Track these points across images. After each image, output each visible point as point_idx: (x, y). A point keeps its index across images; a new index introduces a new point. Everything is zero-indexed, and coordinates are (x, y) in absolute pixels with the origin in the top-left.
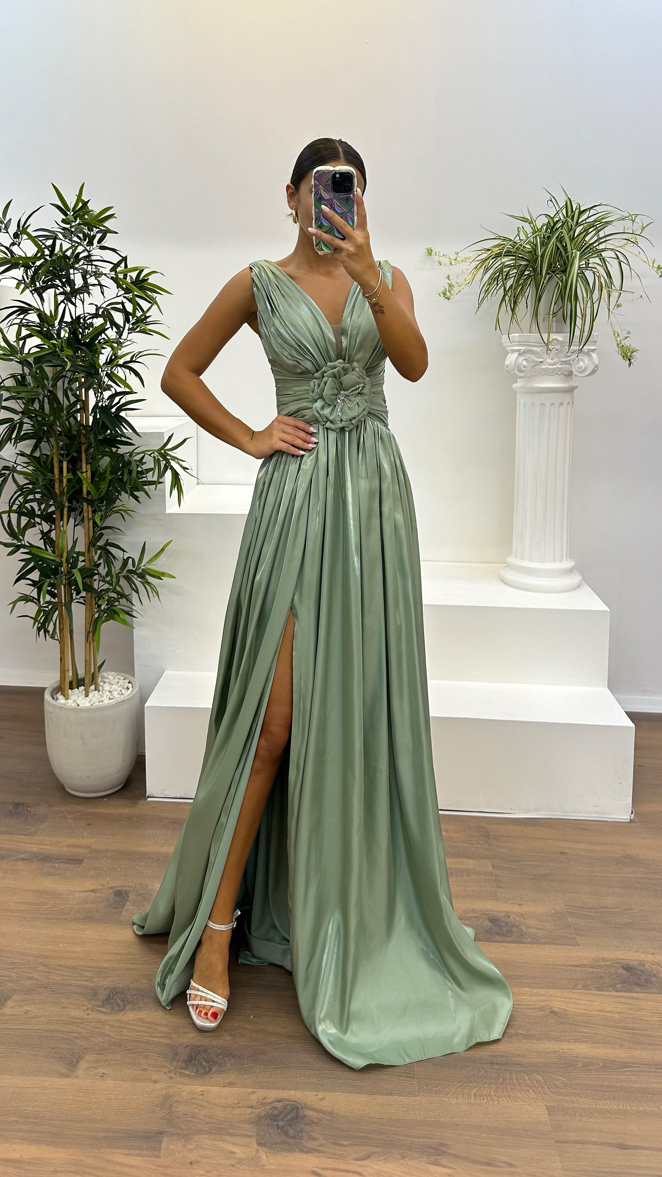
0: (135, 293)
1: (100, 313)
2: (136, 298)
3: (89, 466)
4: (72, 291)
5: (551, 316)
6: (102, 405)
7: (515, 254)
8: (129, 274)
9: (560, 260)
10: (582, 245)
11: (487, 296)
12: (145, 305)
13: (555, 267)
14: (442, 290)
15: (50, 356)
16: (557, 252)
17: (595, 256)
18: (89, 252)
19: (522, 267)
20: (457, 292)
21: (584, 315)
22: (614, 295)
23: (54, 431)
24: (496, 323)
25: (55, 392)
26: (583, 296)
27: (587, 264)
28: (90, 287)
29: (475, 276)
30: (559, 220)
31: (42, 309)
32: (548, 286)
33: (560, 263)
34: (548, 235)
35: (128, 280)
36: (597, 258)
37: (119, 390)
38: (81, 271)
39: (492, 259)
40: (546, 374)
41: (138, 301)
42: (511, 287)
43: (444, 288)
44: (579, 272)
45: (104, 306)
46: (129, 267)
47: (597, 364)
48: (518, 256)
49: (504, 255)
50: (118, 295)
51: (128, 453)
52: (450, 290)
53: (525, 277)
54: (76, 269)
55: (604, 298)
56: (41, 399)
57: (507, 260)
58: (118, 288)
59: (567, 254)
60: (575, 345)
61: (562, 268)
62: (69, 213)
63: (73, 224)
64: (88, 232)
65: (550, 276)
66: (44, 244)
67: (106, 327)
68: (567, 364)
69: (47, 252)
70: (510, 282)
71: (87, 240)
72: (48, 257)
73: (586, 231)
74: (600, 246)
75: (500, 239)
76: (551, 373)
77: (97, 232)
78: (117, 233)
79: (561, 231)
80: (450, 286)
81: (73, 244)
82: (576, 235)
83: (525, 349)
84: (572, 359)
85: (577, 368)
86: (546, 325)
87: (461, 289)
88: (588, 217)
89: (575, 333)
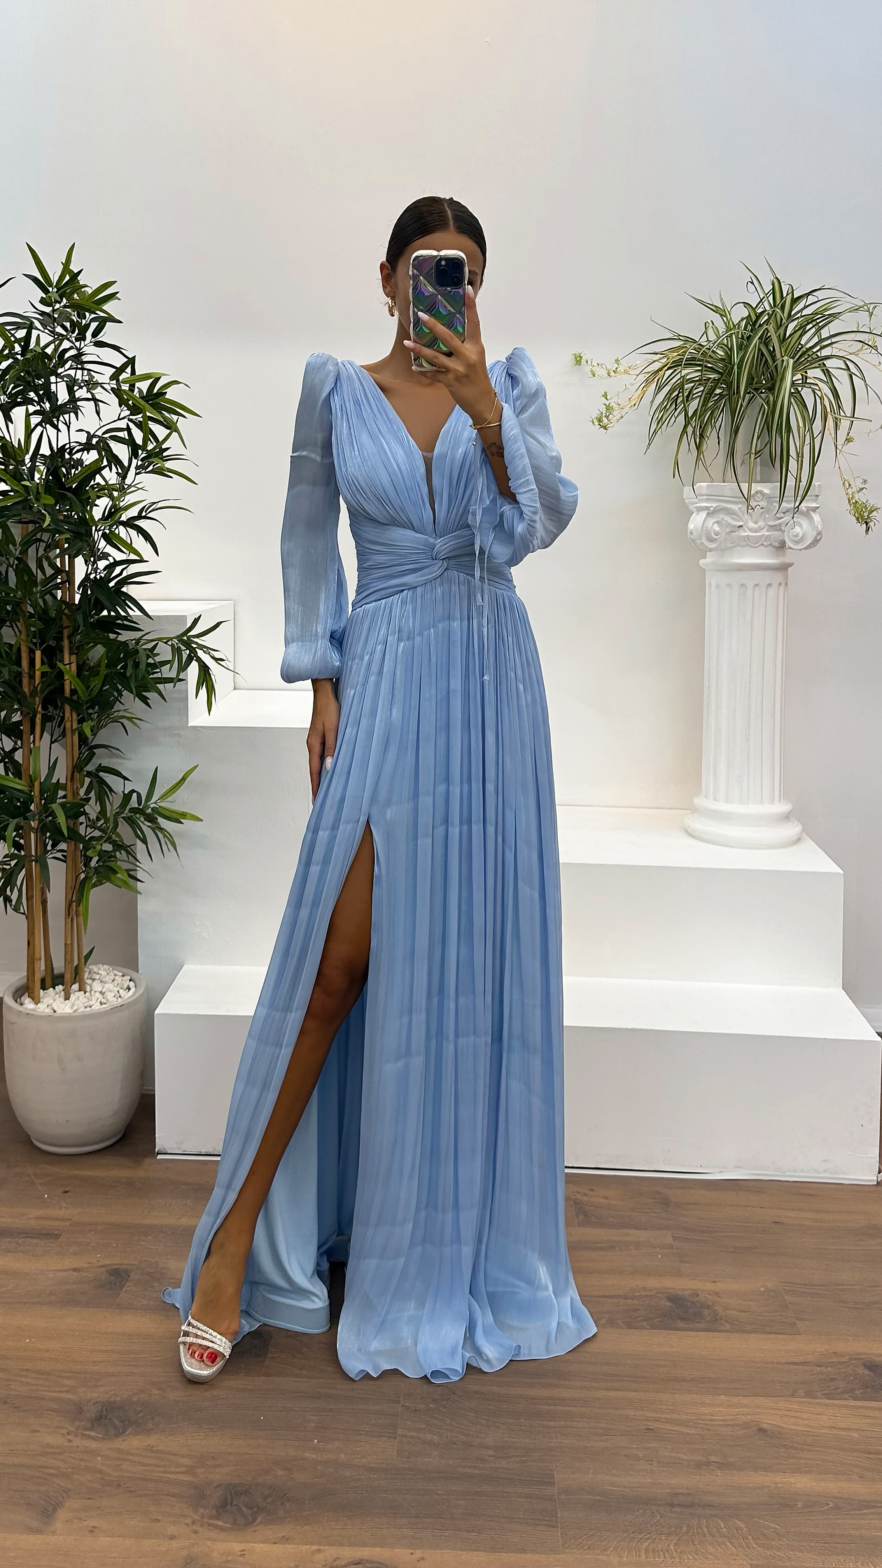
0: (148, 414)
1: (94, 444)
2: (149, 422)
3: (74, 655)
4: (52, 408)
5: (753, 457)
6: (95, 577)
7: (702, 363)
8: (137, 385)
9: (765, 372)
10: (797, 348)
11: (661, 426)
12: (160, 432)
13: (758, 382)
14: (595, 414)
15: (20, 507)
16: (761, 360)
17: (816, 365)
18: (79, 350)
19: (712, 382)
20: (618, 417)
21: (800, 456)
22: (845, 424)
23: (22, 611)
25: (24, 559)
26: (798, 426)
27: (805, 378)
28: (79, 403)
29: (643, 396)
30: (764, 312)
31: (8, 438)
32: (748, 411)
33: (766, 376)
34: (748, 333)
35: (136, 393)
36: (818, 370)
37: (120, 556)
38: (65, 379)
39: (669, 368)
40: (746, 544)
41: (152, 427)
42: (696, 411)
43: (599, 411)
44: (793, 391)
45: (99, 433)
46: (137, 374)
48: (706, 366)
49: (685, 364)
50: (120, 417)
51: (133, 640)
52: (607, 414)
53: (716, 398)
54: (57, 375)
55: (829, 430)
56: (4, 571)
57: (691, 373)
58: (120, 406)
59: (775, 364)
60: (787, 501)
61: (768, 385)
62: (50, 289)
63: (57, 306)
64: (78, 319)
65: (752, 395)
66: (13, 335)
67: (102, 465)
68: (777, 530)
69: (18, 348)
70: (693, 406)
71: (77, 331)
72: (19, 357)
73: (802, 329)
74: (822, 351)
75: (679, 339)
76: (754, 544)
77: (93, 320)
78: (121, 322)
79: (766, 329)
80: (606, 408)
81: (56, 337)
82: (787, 336)
83: (717, 507)
84: (784, 522)
85: (791, 537)
86: (746, 466)
87: (623, 413)
88: (805, 307)
89: (788, 482)
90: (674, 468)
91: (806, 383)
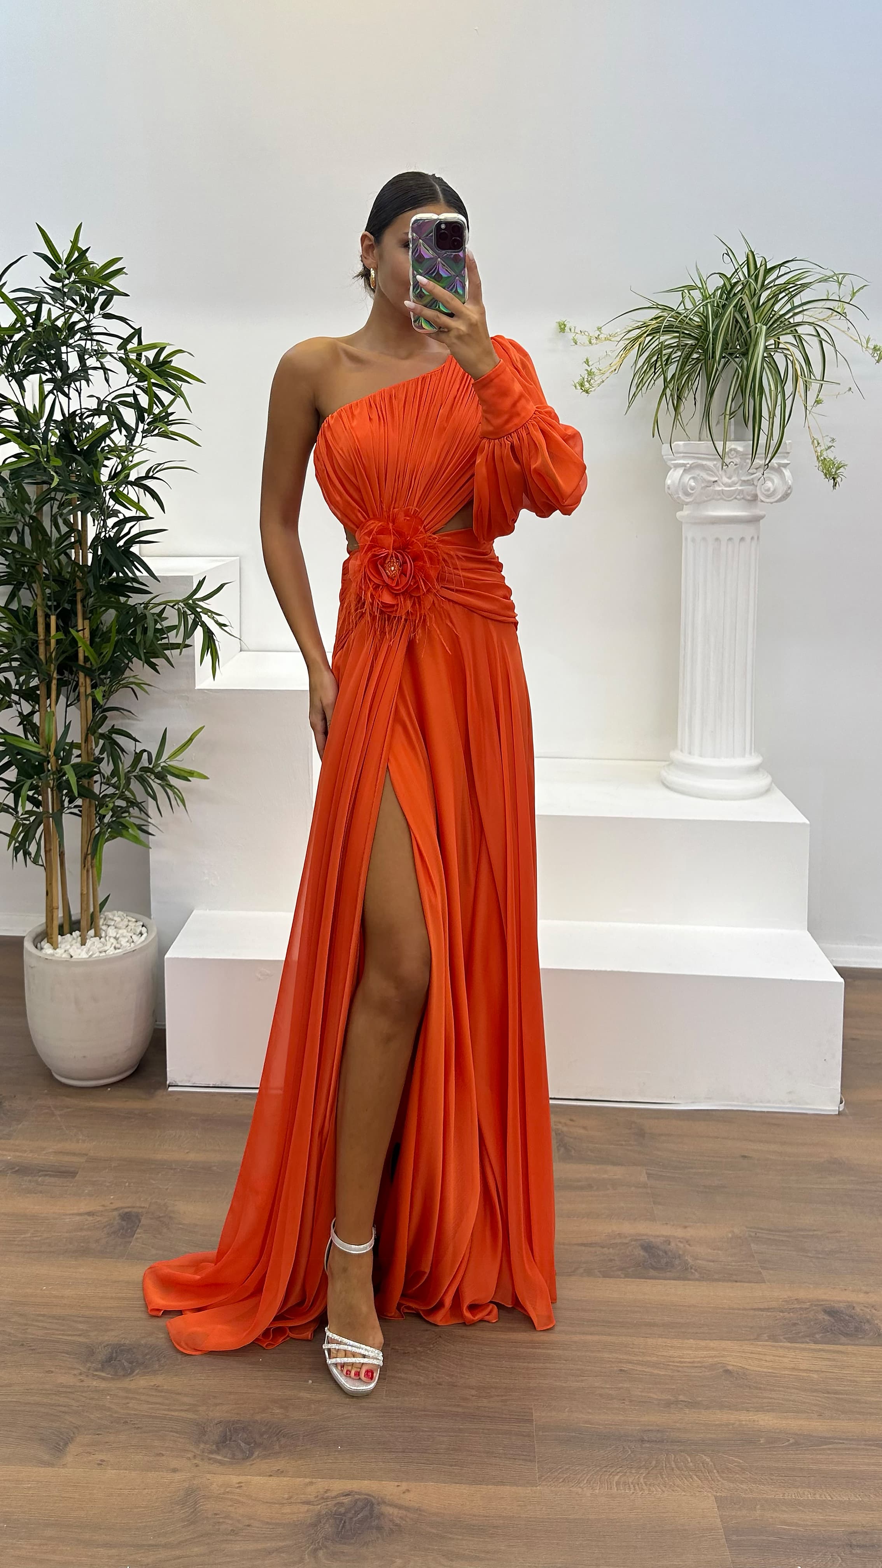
0: (153, 381)
1: (104, 409)
2: (154, 388)
3: (87, 622)
4: (63, 377)
5: (727, 417)
6: (105, 536)
7: (679, 330)
8: (144, 354)
9: (739, 338)
10: (769, 316)
11: (640, 390)
12: (166, 397)
13: (733, 347)
14: (578, 379)
15: (32, 469)
16: (736, 327)
17: (788, 331)
18: (88, 321)
19: (689, 348)
20: (598, 382)
21: (772, 416)
22: (815, 386)
23: (38, 573)
25: (39, 519)
26: (770, 389)
27: (777, 343)
28: (90, 372)
29: (625, 359)
30: (738, 282)
31: (22, 404)
32: (723, 375)
33: (740, 341)
34: (723, 302)
35: (143, 362)
36: (791, 336)
37: (129, 515)
38: (76, 349)
39: (647, 336)
40: (722, 498)
41: (156, 392)
42: (673, 377)
43: (581, 376)
44: (765, 355)
45: (109, 399)
46: (143, 344)
47: (790, 482)
48: (683, 333)
49: (663, 331)
50: (129, 384)
51: (143, 604)
52: (589, 379)
53: (693, 362)
54: (70, 346)
55: (799, 392)
56: (20, 529)
57: (668, 339)
58: (128, 374)
59: (749, 330)
60: (760, 459)
61: (742, 350)
62: (60, 266)
63: (67, 282)
64: (87, 293)
65: (727, 360)
66: (25, 309)
67: (112, 429)
68: (750, 485)
69: (29, 321)
70: (672, 369)
71: (86, 305)
72: (30, 329)
73: (775, 298)
74: (796, 317)
75: (658, 308)
76: (728, 498)
77: (101, 294)
78: (128, 295)
79: (741, 298)
80: (589, 375)
81: (66, 310)
82: (761, 303)
83: (692, 464)
84: (757, 477)
85: (763, 491)
86: (721, 425)
87: (604, 377)
88: (778, 277)
89: (759, 442)
90: (654, 427)
91: (778, 348)
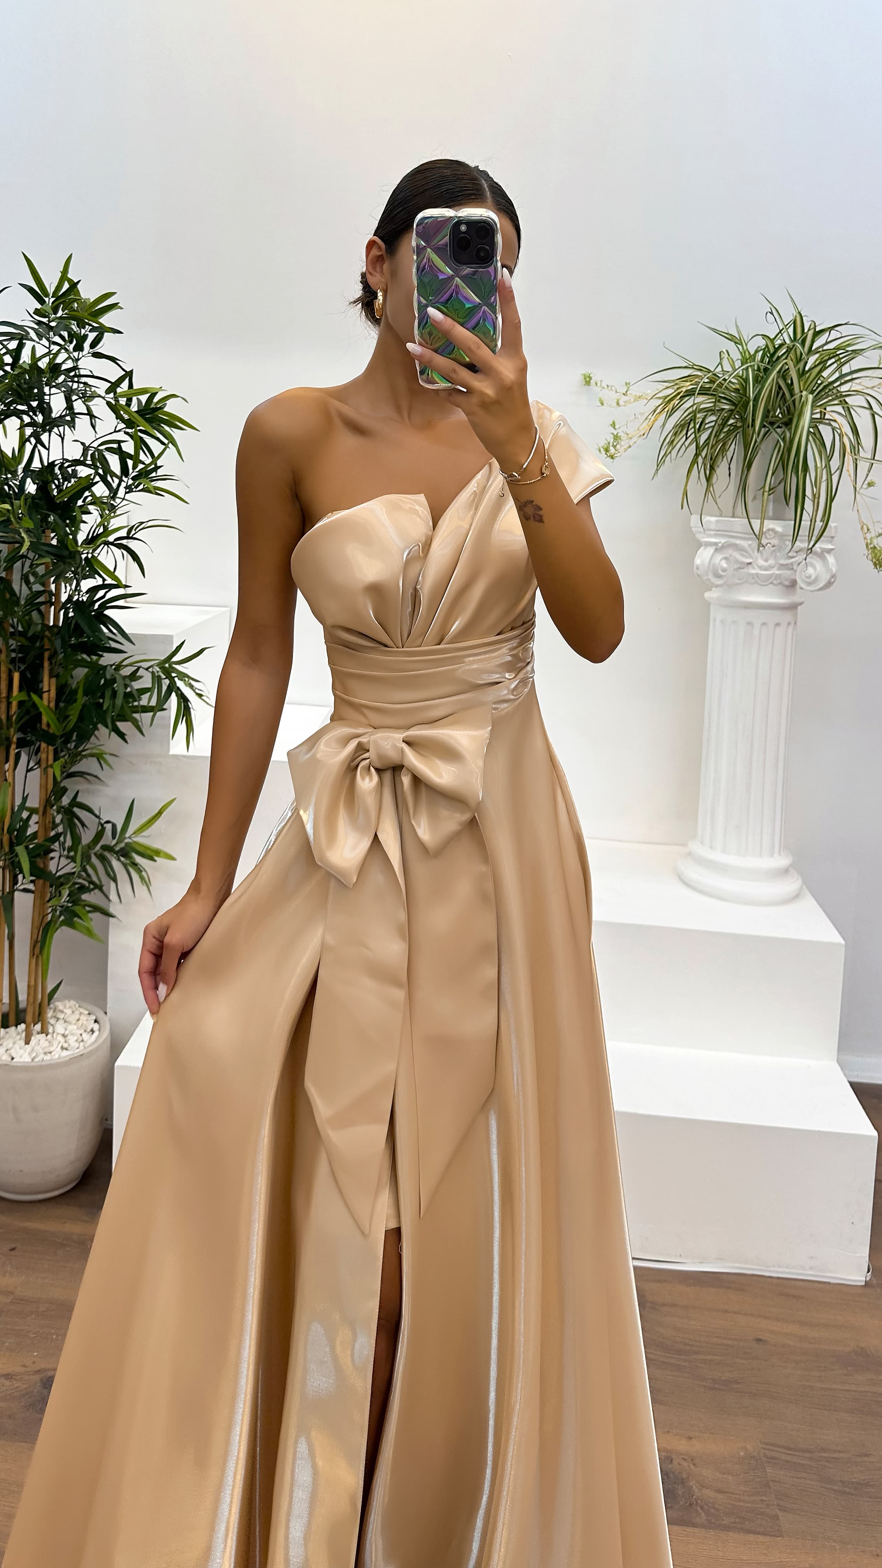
0: (141, 427)
1: (89, 456)
2: (143, 435)
3: (54, 680)
4: (45, 422)
5: (766, 493)
6: (78, 600)
7: (715, 393)
8: (134, 398)
9: (782, 407)
10: (817, 383)
11: (670, 452)
12: (156, 446)
13: (774, 416)
14: (602, 443)
16: (778, 393)
17: (836, 402)
18: (75, 361)
19: (725, 412)
20: (626, 447)
21: (817, 496)
22: (864, 465)
23: (4, 629)
24: (683, 499)
25: (9, 579)
26: (816, 465)
27: (824, 414)
28: (75, 417)
29: (653, 424)
30: (783, 344)
32: (763, 446)
33: (782, 410)
34: (766, 365)
35: (133, 407)
36: (839, 406)
38: (62, 390)
39: (681, 397)
40: (756, 582)
41: (145, 440)
42: (707, 442)
43: (606, 440)
44: (811, 426)
45: (95, 445)
46: (134, 388)
48: (720, 396)
49: (698, 393)
50: (116, 430)
51: (114, 664)
52: (615, 444)
53: (728, 429)
54: (55, 386)
55: (847, 467)
57: (703, 402)
58: (117, 419)
59: (793, 398)
60: (802, 541)
61: (785, 420)
62: (46, 299)
63: (53, 317)
64: (77, 329)
65: (767, 429)
68: (789, 569)
70: (706, 435)
71: (75, 341)
73: (822, 364)
74: (844, 386)
75: (694, 368)
76: (764, 582)
77: (91, 330)
79: (786, 363)
80: (615, 439)
82: (807, 369)
83: (726, 542)
84: (796, 561)
85: (803, 577)
86: (758, 502)
87: (631, 443)
88: (827, 343)
89: (802, 522)
91: (824, 419)
